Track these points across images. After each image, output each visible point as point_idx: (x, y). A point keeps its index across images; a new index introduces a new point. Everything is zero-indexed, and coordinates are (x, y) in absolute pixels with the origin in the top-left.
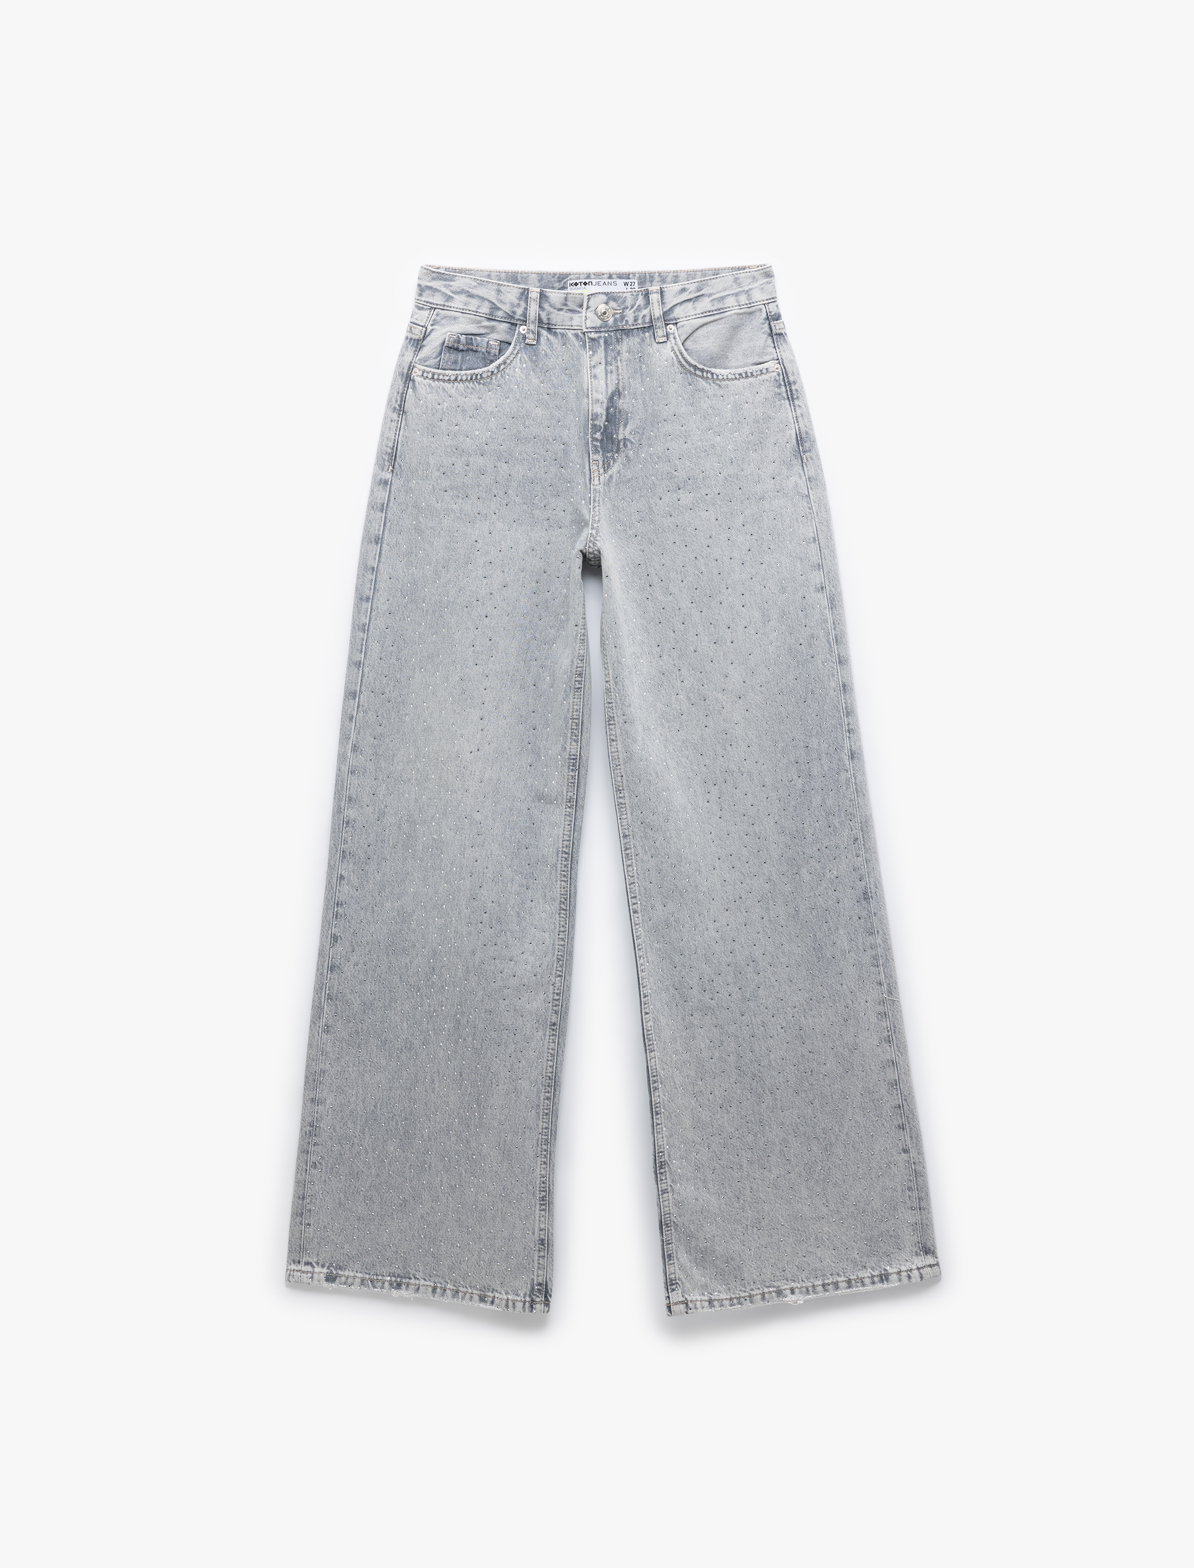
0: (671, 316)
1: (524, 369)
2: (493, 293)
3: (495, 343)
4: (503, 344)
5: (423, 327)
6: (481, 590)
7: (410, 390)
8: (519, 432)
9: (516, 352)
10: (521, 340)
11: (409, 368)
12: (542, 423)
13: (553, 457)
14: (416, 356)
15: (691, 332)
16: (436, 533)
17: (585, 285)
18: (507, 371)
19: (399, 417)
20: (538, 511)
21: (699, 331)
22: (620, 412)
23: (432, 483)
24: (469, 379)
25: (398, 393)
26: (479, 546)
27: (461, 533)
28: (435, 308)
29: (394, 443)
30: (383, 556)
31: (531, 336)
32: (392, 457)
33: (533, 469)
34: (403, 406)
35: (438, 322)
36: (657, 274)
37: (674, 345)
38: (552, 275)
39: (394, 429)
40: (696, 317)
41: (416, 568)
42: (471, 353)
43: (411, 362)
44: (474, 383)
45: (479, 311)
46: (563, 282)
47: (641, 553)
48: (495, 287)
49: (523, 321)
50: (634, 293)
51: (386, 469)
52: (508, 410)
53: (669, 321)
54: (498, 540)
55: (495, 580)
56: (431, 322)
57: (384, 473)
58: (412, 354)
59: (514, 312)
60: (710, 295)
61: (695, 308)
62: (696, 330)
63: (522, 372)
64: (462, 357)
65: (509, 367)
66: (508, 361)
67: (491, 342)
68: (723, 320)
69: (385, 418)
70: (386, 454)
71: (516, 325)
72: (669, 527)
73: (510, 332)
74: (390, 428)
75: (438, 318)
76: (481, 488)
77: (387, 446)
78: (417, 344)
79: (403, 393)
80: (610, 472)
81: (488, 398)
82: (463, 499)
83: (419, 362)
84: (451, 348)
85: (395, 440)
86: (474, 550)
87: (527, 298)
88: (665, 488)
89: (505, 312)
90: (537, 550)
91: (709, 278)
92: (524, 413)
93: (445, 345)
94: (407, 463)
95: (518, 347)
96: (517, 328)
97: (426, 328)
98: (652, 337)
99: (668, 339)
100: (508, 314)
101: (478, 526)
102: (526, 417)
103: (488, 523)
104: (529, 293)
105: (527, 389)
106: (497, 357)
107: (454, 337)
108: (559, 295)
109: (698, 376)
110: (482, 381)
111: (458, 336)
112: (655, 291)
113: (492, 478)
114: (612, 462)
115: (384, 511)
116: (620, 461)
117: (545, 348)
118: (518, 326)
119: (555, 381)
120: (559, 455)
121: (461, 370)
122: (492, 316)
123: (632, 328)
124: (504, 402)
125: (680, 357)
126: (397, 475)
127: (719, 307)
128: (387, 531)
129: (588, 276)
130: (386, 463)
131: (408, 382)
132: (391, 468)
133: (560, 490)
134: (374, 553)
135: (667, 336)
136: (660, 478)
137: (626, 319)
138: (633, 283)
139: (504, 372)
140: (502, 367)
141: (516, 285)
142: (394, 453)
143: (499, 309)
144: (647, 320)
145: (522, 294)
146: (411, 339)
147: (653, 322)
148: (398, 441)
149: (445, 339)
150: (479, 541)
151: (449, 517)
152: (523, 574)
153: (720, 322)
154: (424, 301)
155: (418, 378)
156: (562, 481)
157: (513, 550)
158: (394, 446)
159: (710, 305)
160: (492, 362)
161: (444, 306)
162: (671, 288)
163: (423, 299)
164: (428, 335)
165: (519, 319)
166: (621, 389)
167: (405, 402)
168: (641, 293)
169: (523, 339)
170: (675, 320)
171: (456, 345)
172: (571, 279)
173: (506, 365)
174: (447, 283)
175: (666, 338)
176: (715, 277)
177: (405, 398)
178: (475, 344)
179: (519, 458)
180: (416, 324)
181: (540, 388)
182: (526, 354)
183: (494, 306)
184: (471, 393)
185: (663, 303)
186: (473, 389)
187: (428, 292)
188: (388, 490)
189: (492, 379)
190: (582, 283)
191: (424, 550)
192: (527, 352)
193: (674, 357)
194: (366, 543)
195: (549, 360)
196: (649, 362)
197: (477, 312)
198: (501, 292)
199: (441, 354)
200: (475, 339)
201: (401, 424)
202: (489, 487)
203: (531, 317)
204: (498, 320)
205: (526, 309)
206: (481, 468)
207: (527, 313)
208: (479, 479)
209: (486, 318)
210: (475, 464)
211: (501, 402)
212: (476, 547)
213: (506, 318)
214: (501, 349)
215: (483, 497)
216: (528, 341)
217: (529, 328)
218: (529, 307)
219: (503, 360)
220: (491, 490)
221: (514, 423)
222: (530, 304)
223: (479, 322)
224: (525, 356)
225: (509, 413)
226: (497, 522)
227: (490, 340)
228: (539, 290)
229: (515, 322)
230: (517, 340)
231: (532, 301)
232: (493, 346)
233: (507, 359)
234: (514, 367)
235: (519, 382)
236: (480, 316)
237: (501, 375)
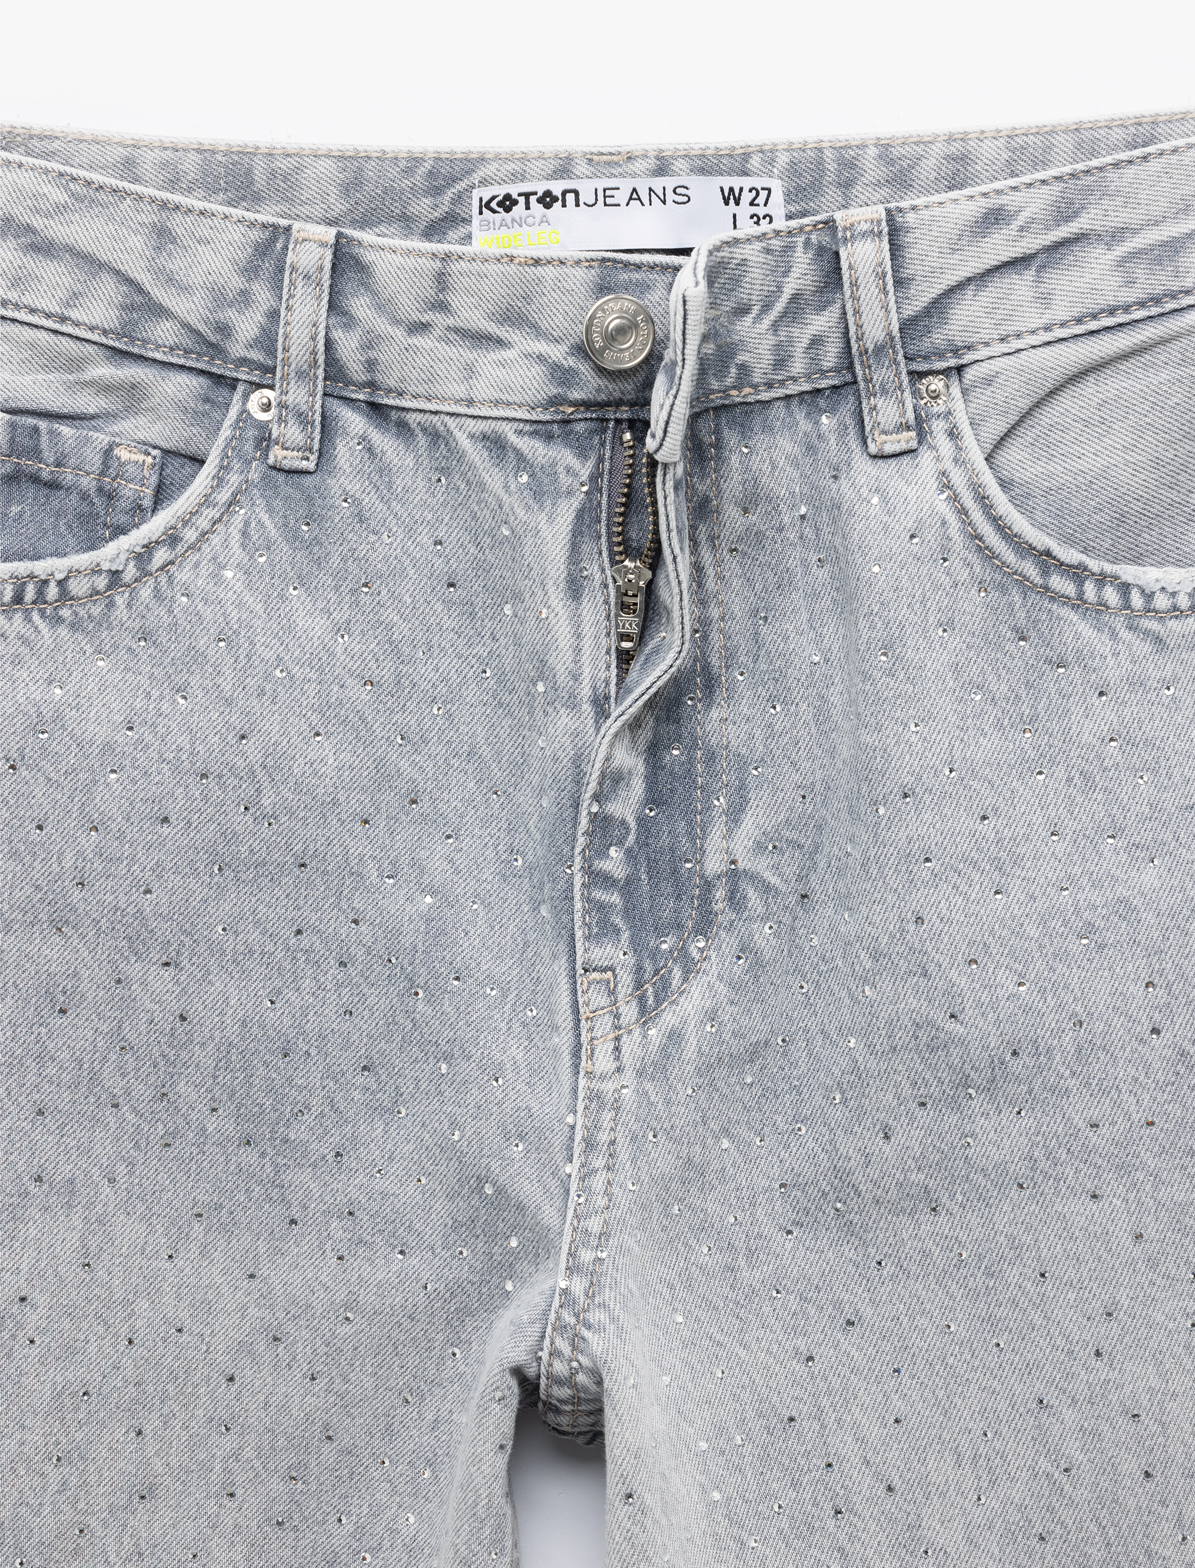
0: (938, 338)
1: (264, 568)
2: (137, 242)
3: (141, 457)
4: (177, 462)
6: (38, 1514)
8: (229, 836)
9: (224, 496)
10: (249, 447)
12: (335, 803)
15: (1024, 404)
17: (548, 206)
18: (183, 575)
20: (304, 1176)
21: (1066, 402)
22: (711, 757)
24: (8, 597)
26: (33, 1318)
31: (294, 432)
33: (289, 995)
36: (872, 152)
37: (948, 465)
38: (403, 164)
40: (1048, 337)
42: (31, 491)
44: (28, 619)
45: (74, 314)
46: (450, 194)
47: (799, 1368)
48: (149, 216)
49: (263, 369)
50: (776, 243)
52: (183, 740)
53: (926, 358)
54: (119, 1295)
55: (99, 1471)
59: (224, 329)
60: (1117, 235)
61: (1045, 300)
62: (1052, 393)
63: (249, 586)
65: (194, 557)
66: (190, 535)
67: (123, 454)
68: (1176, 346)
71: (233, 384)
72: (926, 1254)
73: (202, 413)
76: (51, 1070)
80: (669, 1018)
81: (92, 685)
86: (13, 1337)
87: (279, 269)
88: (907, 1091)
89: (186, 326)
90: (295, 1342)
91: (1109, 159)
92: (255, 757)
95: (234, 479)
96: (237, 396)
98: (852, 432)
99: (922, 436)
100: (198, 333)
101: (33, 1232)
102: (260, 774)
103: (77, 1221)
104: (291, 246)
105: (269, 654)
106: (139, 514)
108: (412, 262)
109: (1064, 599)
110: (65, 613)
112: (865, 227)
113: (104, 1028)
114: (677, 973)
116: (713, 967)
117: (355, 487)
118: (241, 388)
119: (402, 630)
120: (407, 941)
122: (132, 340)
123: (765, 396)
124: (165, 707)
125: (977, 516)
127: (1159, 290)
129: (564, 168)
133: (408, 1088)
135: (920, 427)
136: (882, 1044)
137: (741, 358)
138: (763, 194)
139: (170, 579)
140: (161, 556)
143: (160, 311)
144: (831, 355)
145: (263, 250)
147: (858, 367)
150: (35, 1296)
152: (228, 1444)
153: (1160, 355)
157: (185, 1339)
159: (1115, 280)
160: (119, 531)
162: (937, 211)
165: (243, 362)
166: (714, 661)
168: (801, 240)
169: (255, 447)
170: (956, 352)
172: (484, 182)
173: (180, 549)
175: (913, 434)
176: (1138, 152)
178: (49, 456)
179: (229, 947)
181: (333, 654)
182: (269, 509)
183: (139, 299)
184: (15, 662)
185: (899, 283)
186: (26, 644)
189: (111, 602)
190: (533, 199)
192: (275, 502)
193: (953, 521)
195: (372, 538)
196: (838, 541)
197: (63, 319)
198: (174, 241)
200: (52, 434)
202: (86, 1066)
203: (295, 353)
204: (155, 361)
205: (274, 315)
206: (52, 983)
207: (281, 332)
208: (44, 1030)
209: (102, 345)
210: (28, 965)
211: (151, 707)
212: (20, 1326)
213: (192, 352)
214: (164, 484)
215: (60, 1108)
216: (280, 457)
217: (284, 398)
218: (288, 308)
219: (162, 529)
220: (94, 1078)
221: (206, 799)
222: (291, 296)
223: (74, 364)
224: (265, 517)
225: (184, 758)
226: (122, 1217)
227: (117, 440)
228: (329, 234)
229: (229, 372)
230: (234, 449)
231: (300, 283)
232: (131, 469)
233: (185, 523)
234: (214, 559)
235: (235, 627)
236: (77, 338)
237: (157, 594)
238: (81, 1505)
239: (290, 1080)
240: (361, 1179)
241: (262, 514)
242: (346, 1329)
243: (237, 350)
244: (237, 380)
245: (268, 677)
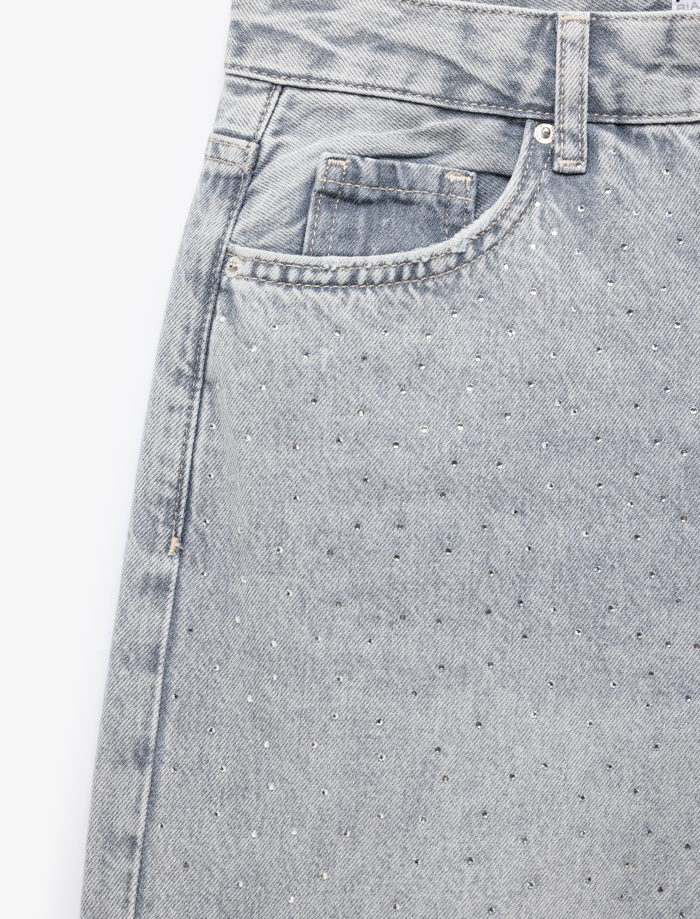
1: (556, 242)
2: (452, 36)
3: (463, 178)
4: (487, 179)
5: (249, 139)
7: (220, 319)
8: (549, 422)
9: (526, 196)
10: (539, 161)
11: (215, 258)
12: (615, 394)
13: (655, 490)
14: (232, 222)
16: (316, 730)
18: (504, 251)
19: (192, 398)
20: (618, 651)
23: (297, 581)
24: (392, 275)
25: (187, 329)
26: (446, 763)
27: (389, 726)
28: (283, 87)
29: (181, 472)
30: (162, 801)
31: (570, 148)
32: (178, 511)
33: (598, 527)
34: (201, 366)
35: (294, 126)
39: (181, 433)
41: (259, 834)
42: (394, 208)
43: (220, 242)
44: (406, 291)
45: (412, 88)
48: (457, 18)
49: (544, 109)
51: (160, 547)
52: (515, 361)
54: (502, 744)
55: (500, 867)
56: (273, 127)
57: (154, 558)
58: (221, 218)
59: (516, 86)
63: (548, 252)
64: (369, 220)
65: (510, 239)
66: (506, 224)
67: (451, 177)
69: (154, 401)
70: (160, 503)
71: (522, 122)
73: (505, 144)
74: (167, 429)
75: (293, 115)
76: (444, 591)
77: (161, 481)
78: (236, 190)
79: (201, 329)
81: (451, 331)
82: (391, 624)
83: (242, 239)
84: (332, 196)
85: (183, 463)
86: (433, 776)
87: (552, 42)
89: (488, 87)
90: (621, 768)
92: (562, 367)
93: (318, 186)
94: (221, 527)
95: (532, 184)
96: (527, 130)
97: (259, 143)
100: (497, 91)
101: (441, 704)
102: (566, 379)
103: (470, 694)
104: (559, 26)
105: (565, 297)
107: (343, 163)
108: (649, 24)
110: (430, 284)
111: (354, 162)
113: (477, 560)
115: (161, 669)
117: (613, 181)
118: (529, 124)
119: (649, 273)
120: (673, 483)
121: (365, 253)
122: (452, 100)
124: (500, 339)
126: (194, 562)
128: (169, 728)
130: (160, 529)
131: (213, 297)
132: (175, 543)
133: (682, 584)
134: (133, 794)
139: (496, 255)
140: (489, 240)
141: (518, 9)
142: (184, 501)
143: (470, 79)
145: (537, 32)
146: (218, 176)
148: (192, 467)
149: (315, 171)
150: (446, 747)
151: (350, 679)
152: (583, 844)
154: (251, 69)
155: (242, 281)
156: (685, 559)
157: (549, 771)
158: (181, 481)
160: (458, 227)
161: (309, 78)
163: (248, 62)
164: (266, 162)
165: (529, 106)
167: (207, 354)
169: (545, 161)
171: (348, 188)
173: (500, 234)
174: (315, 15)
177: (208, 342)
178: (404, 183)
179: (555, 497)
180: (230, 134)
181: (604, 294)
182: (557, 201)
183: (454, 73)
184: (401, 319)
186: (405, 305)
187: (260, 42)
188: (169, 606)
189: (459, 276)
191: (283, 779)
192: (561, 195)
194: (107, 766)
195: (626, 214)
197: (405, 92)
198: (475, 32)
199: (304, 212)
200: (403, 167)
201: (199, 415)
202: (467, 587)
203: (568, 95)
204: (468, 113)
205: (551, 73)
206: (440, 532)
207: (557, 82)
208: (437, 565)
209: (432, 106)
210: (423, 521)
211: (491, 341)
212: (437, 768)
213: (493, 104)
214: (480, 194)
215: (452, 617)
216: (561, 166)
217: (561, 126)
218: (562, 66)
219: (488, 222)
220: (473, 594)
221: (533, 398)
222: (563, 58)
223: (413, 121)
224: (554, 206)
225: (516, 371)
226: (500, 690)
227: (447, 168)
228: (586, 16)
229: (519, 114)
230: (530, 164)
231: (568, 49)
232: (458, 187)
233: (503, 216)
234: (523, 238)
235: (542, 281)
236: (415, 103)
237: (488, 265)
238: (490, 892)
239: (602, 585)
240: (656, 649)
241: (552, 204)
242: (655, 754)
243: (525, 98)
244: (525, 119)
245: (565, 313)
